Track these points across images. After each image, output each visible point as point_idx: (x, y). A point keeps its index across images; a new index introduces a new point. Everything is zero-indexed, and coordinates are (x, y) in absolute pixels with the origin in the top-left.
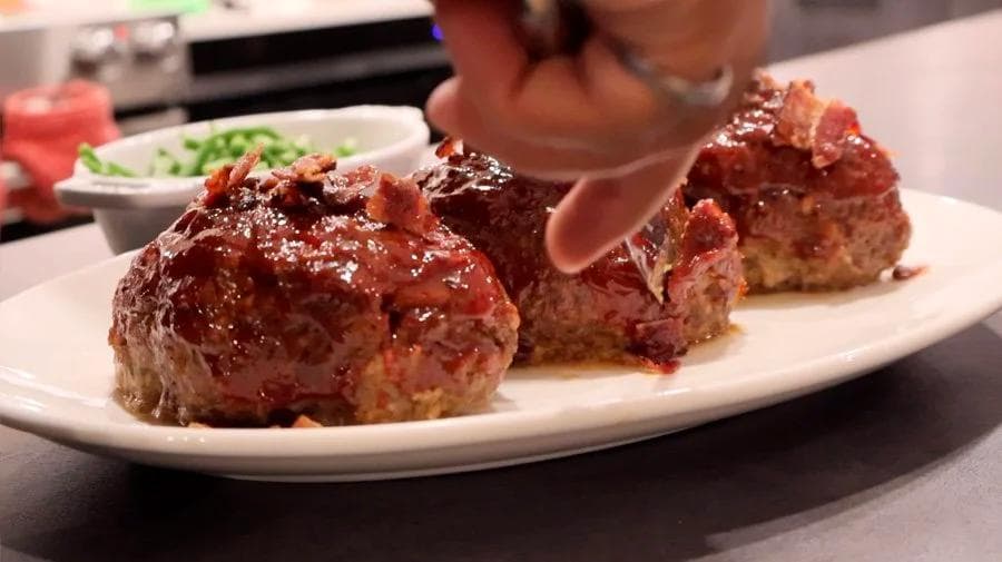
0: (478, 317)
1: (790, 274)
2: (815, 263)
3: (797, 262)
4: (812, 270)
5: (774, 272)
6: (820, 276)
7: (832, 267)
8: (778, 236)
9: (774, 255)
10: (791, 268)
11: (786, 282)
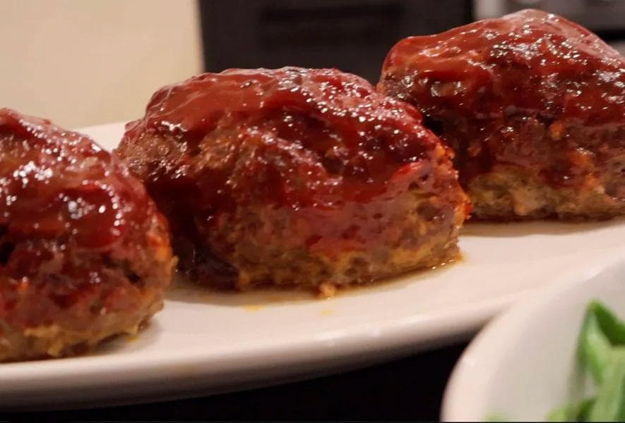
0: (106, 248)
1: (543, 203)
2: (565, 192)
3: (548, 190)
4: (565, 200)
5: (527, 200)
6: (572, 206)
7: (583, 196)
8: (526, 163)
9: (525, 183)
10: (544, 197)
11: (543, 210)
